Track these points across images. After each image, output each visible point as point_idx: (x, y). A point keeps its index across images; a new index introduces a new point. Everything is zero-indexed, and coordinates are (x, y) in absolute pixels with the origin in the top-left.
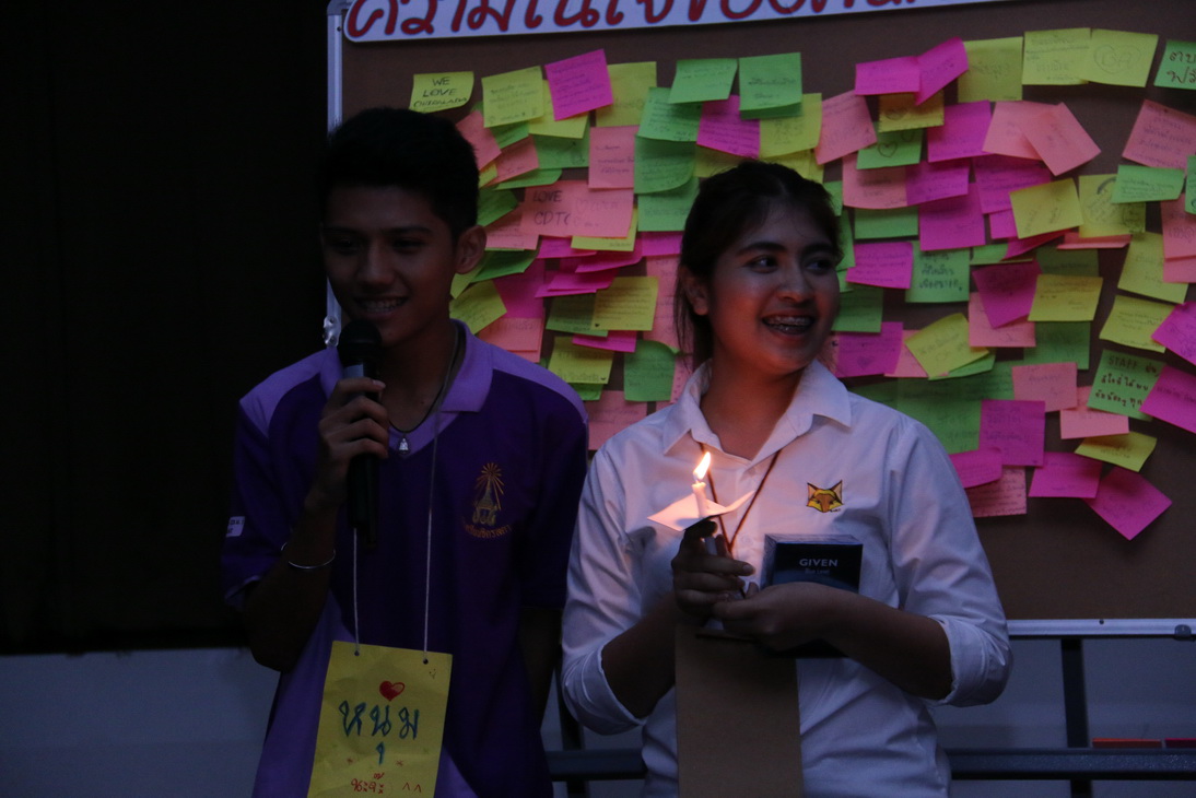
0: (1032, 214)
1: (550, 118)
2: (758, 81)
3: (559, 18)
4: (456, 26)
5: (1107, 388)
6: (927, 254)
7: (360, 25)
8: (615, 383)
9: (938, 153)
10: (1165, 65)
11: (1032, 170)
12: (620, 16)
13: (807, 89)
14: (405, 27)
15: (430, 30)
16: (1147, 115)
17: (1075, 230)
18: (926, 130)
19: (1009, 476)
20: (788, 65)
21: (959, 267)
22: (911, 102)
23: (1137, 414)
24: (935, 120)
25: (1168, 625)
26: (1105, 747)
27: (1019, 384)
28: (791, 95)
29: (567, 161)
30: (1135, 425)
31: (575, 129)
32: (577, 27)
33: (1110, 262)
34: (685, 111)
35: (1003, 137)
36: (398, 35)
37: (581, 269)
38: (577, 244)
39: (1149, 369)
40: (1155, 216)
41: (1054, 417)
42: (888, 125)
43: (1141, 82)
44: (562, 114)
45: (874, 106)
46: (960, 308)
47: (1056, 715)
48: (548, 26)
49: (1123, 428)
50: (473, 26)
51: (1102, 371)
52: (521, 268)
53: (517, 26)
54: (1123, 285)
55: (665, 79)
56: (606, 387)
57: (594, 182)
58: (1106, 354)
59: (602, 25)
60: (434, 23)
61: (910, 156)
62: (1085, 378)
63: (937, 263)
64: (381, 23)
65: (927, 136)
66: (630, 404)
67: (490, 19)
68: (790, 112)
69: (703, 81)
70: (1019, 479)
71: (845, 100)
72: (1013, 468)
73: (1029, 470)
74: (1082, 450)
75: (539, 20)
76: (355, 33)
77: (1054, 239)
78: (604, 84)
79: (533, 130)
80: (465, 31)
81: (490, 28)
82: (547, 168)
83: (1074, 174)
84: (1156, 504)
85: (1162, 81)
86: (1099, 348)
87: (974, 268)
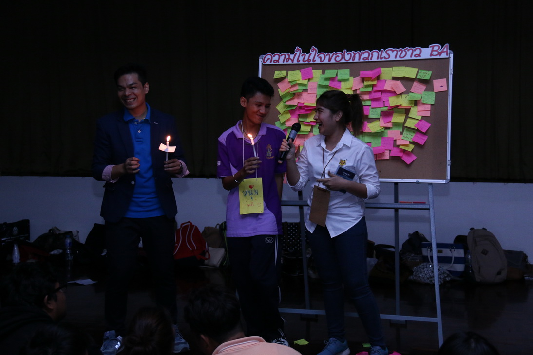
0: (393, 101)
1: (301, 80)
2: (341, 74)
3: (303, 61)
4: (283, 62)
5: (406, 135)
6: (372, 108)
7: (265, 61)
8: (311, 131)
9: (375, 89)
10: (419, 74)
11: (393, 93)
12: (315, 61)
13: (350, 76)
14: (274, 62)
15: (279, 62)
16: (415, 83)
17: (401, 105)
18: (373, 85)
19: (386, 151)
20: (347, 71)
21: (378, 111)
22: (371, 79)
23: (411, 141)
24: (375, 82)
25: (414, 181)
26: (401, 203)
27: (389, 134)
28: (348, 76)
29: (304, 88)
30: (410, 142)
31: (306, 82)
32: (307, 62)
33: (407, 111)
34: (326, 79)
35: (387, 87)
36: (272, 63)
37: (306, 109)
38: (305, 104)
39: (413, 132)
40: (416, 103)
41: (396, 140)
42: (366, 83)
43: (414, 77)
44: (303, 79)
45: (363, 80)
46: (378, 119)
47: (392, 198)
48: (301, 62)
49: (408, 143)
50: (287, 62)
51: (404, 132)
52: (294, 108)
53: (295, 62)
54: (409, 116)
55: (323, 73)
56: (309, 132)
57: (309, 92)
58: (405, 129)
59: (312, 62)
60: (279, 61)
61: (370, 89)
62: (401, 133)
63: (374, 110)
64: (269, 61)
65: (373, 86)
66: (314, 135)
67: (290, 60)
68: (347, 80)
69: (330, 73)
70: (388, 152)
71: (358, 78)
72: (387, 150)
73: (390, 150)
74: (400, 147)
75: (300, 61)
76: (264, 62)
77: (397, 106)
78: (311, 74)
79: (297, 82)
80: (285, 63)
81: (290, 62)
82: (300, 89)
83: (401, 94)
84: (414, 157)
85: (418, 77)
86: (404, 128)
87: (381, 111)
